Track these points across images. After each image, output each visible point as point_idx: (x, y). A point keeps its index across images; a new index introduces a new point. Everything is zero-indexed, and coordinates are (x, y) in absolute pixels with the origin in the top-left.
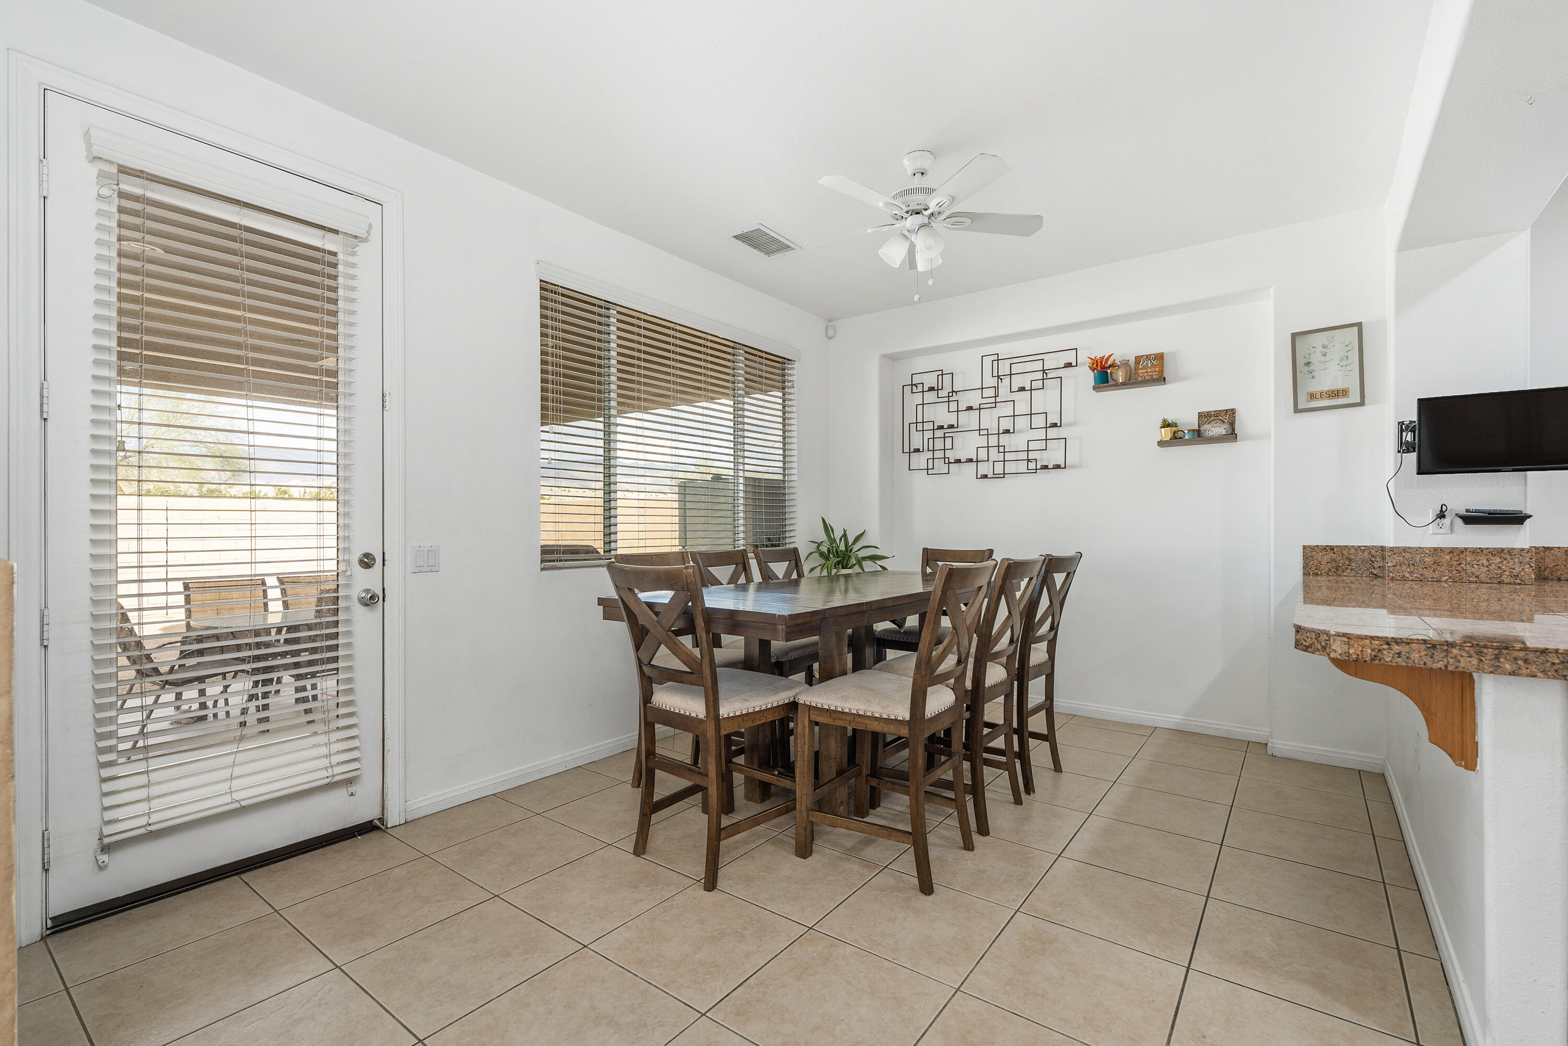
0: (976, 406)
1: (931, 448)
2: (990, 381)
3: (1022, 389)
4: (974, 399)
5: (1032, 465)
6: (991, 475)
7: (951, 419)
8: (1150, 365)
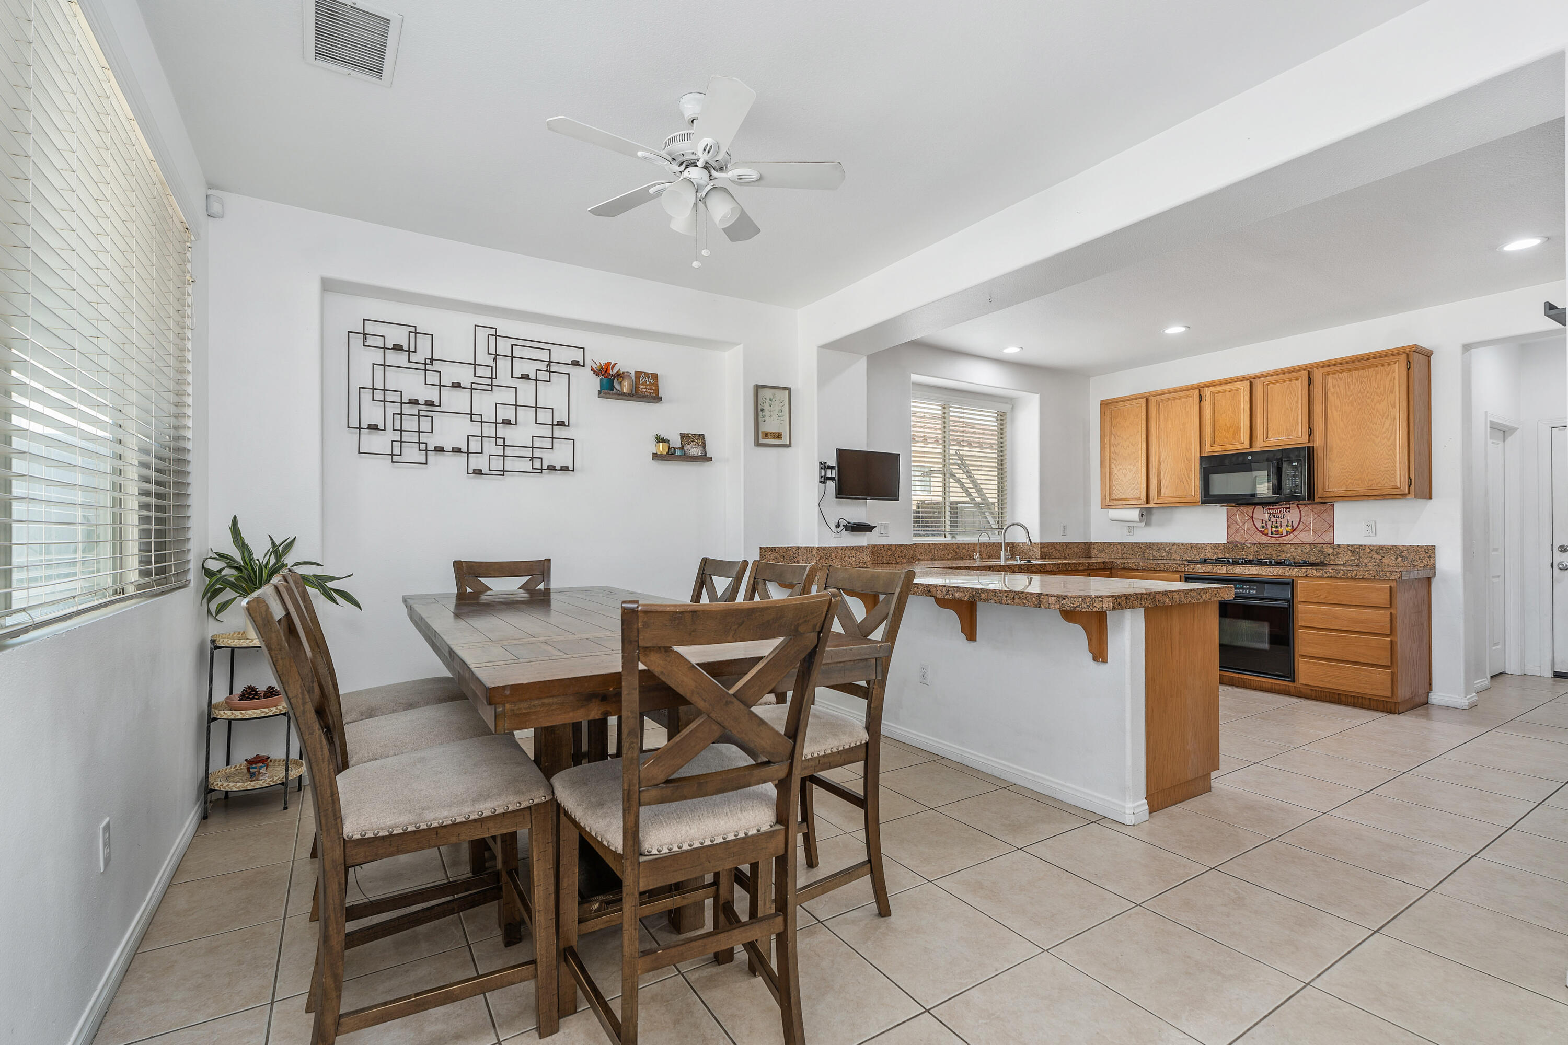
0: (466, 383)
1: (398, 427)
2: (484, 358)
3: (525, 377)
4: (465, 376)
5: (537, 465)
6: (486, 470)
7: (432, 394)
8: (648, 383)
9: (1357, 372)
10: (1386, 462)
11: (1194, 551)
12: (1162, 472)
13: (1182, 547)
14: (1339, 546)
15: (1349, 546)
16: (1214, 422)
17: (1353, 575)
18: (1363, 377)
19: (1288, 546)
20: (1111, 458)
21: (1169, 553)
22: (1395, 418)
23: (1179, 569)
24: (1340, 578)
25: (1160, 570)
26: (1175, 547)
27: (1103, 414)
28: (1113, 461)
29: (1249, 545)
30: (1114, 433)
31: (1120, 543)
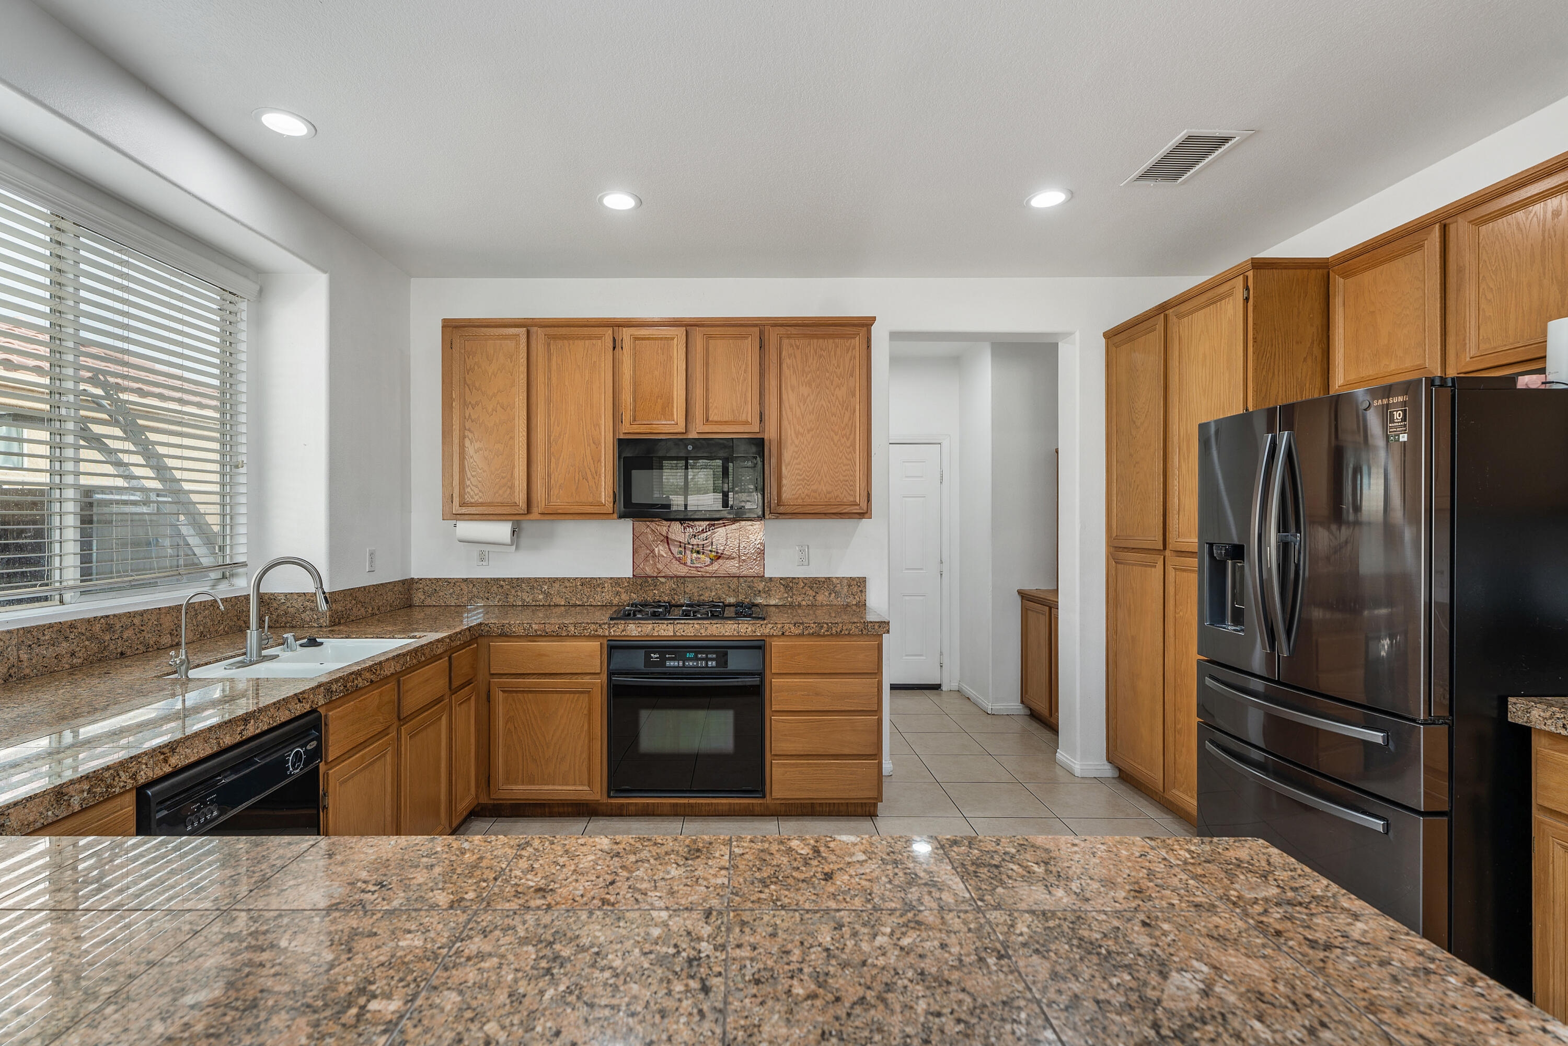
9: (815, 341)
10: (844, 468)
11: (586, 590)
12: (553, 460)
13: (568, 584)
14: (771, 579)
15: (781, 579)
16: (636, 385)
17: (838, 630)
18: (821, 349)
19: (712, 580)
20: (463, 428)
21: (547, 595)
22: (855, 411)
23: (600, 632)
24: (824, 636)
25: (568, 636)
26: (557, 585)
27: (448, 345)
28: (467, 433)
29: (663, 580)
30: (468, 382)
31: (465, 580)
